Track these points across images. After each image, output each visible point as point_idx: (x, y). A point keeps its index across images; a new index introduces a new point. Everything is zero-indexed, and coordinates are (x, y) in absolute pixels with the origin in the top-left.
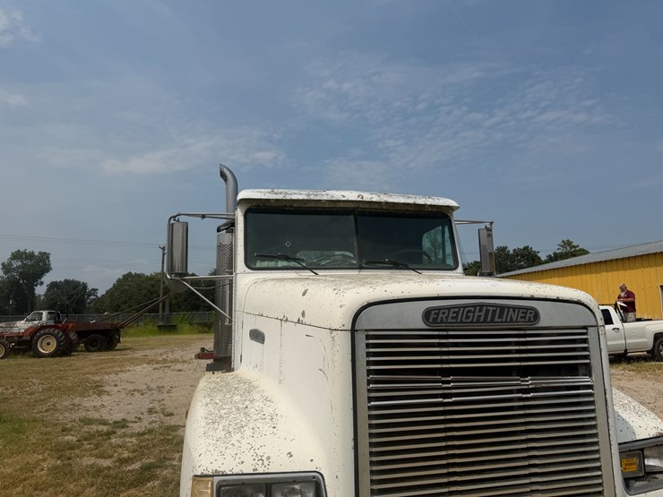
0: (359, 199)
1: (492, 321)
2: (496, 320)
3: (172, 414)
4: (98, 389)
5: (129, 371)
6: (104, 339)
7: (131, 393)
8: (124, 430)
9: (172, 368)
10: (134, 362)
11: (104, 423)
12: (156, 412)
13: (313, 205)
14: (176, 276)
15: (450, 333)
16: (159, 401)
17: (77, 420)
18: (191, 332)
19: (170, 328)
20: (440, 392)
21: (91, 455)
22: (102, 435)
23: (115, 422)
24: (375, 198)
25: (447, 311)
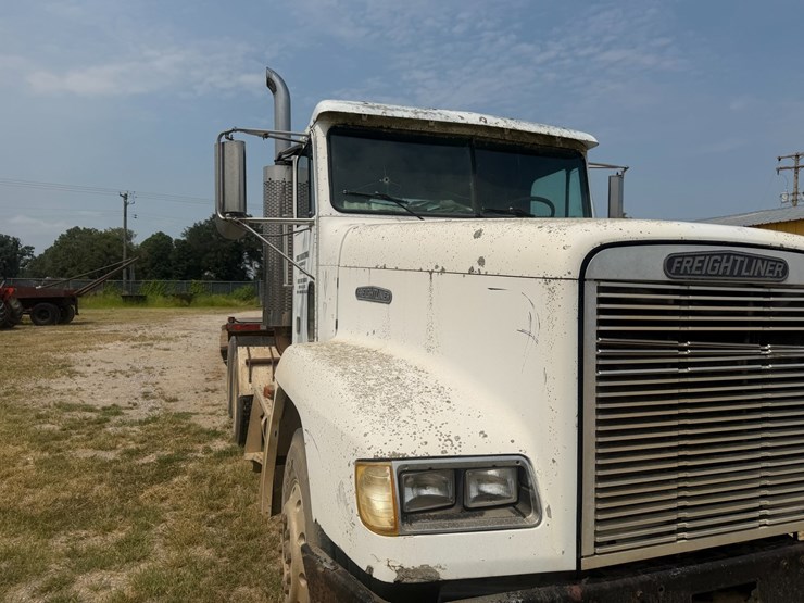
0: (482, 123)
1: (739, 274)
2: (744, 273)
3: (175, 400)
4: (67, 369)
5: (101, 349)
6: (57, 310)
7: (114, 374)
8: (118, 418)
9: (155, 346)
10: (102, 337)
11: (91, 409)
12: (154, 397)
13: (418, 128)
14: (231, 216)
15: (692, 288)
16: (153, 385)
17: (52, 405)
18: (166, 305)
19: (138, 300)
20: (676, 360)
21: (87, 447)
22: (93, 423)
23: (104, 409)
24: (501, 123)
25: (691, 259)
